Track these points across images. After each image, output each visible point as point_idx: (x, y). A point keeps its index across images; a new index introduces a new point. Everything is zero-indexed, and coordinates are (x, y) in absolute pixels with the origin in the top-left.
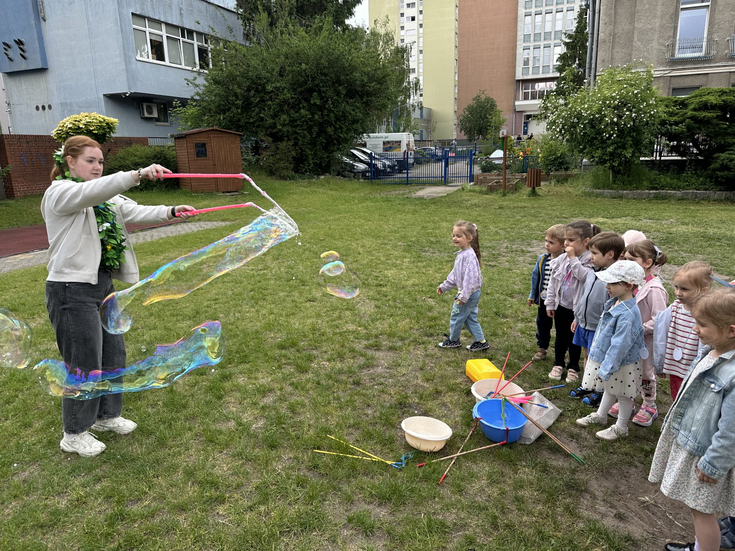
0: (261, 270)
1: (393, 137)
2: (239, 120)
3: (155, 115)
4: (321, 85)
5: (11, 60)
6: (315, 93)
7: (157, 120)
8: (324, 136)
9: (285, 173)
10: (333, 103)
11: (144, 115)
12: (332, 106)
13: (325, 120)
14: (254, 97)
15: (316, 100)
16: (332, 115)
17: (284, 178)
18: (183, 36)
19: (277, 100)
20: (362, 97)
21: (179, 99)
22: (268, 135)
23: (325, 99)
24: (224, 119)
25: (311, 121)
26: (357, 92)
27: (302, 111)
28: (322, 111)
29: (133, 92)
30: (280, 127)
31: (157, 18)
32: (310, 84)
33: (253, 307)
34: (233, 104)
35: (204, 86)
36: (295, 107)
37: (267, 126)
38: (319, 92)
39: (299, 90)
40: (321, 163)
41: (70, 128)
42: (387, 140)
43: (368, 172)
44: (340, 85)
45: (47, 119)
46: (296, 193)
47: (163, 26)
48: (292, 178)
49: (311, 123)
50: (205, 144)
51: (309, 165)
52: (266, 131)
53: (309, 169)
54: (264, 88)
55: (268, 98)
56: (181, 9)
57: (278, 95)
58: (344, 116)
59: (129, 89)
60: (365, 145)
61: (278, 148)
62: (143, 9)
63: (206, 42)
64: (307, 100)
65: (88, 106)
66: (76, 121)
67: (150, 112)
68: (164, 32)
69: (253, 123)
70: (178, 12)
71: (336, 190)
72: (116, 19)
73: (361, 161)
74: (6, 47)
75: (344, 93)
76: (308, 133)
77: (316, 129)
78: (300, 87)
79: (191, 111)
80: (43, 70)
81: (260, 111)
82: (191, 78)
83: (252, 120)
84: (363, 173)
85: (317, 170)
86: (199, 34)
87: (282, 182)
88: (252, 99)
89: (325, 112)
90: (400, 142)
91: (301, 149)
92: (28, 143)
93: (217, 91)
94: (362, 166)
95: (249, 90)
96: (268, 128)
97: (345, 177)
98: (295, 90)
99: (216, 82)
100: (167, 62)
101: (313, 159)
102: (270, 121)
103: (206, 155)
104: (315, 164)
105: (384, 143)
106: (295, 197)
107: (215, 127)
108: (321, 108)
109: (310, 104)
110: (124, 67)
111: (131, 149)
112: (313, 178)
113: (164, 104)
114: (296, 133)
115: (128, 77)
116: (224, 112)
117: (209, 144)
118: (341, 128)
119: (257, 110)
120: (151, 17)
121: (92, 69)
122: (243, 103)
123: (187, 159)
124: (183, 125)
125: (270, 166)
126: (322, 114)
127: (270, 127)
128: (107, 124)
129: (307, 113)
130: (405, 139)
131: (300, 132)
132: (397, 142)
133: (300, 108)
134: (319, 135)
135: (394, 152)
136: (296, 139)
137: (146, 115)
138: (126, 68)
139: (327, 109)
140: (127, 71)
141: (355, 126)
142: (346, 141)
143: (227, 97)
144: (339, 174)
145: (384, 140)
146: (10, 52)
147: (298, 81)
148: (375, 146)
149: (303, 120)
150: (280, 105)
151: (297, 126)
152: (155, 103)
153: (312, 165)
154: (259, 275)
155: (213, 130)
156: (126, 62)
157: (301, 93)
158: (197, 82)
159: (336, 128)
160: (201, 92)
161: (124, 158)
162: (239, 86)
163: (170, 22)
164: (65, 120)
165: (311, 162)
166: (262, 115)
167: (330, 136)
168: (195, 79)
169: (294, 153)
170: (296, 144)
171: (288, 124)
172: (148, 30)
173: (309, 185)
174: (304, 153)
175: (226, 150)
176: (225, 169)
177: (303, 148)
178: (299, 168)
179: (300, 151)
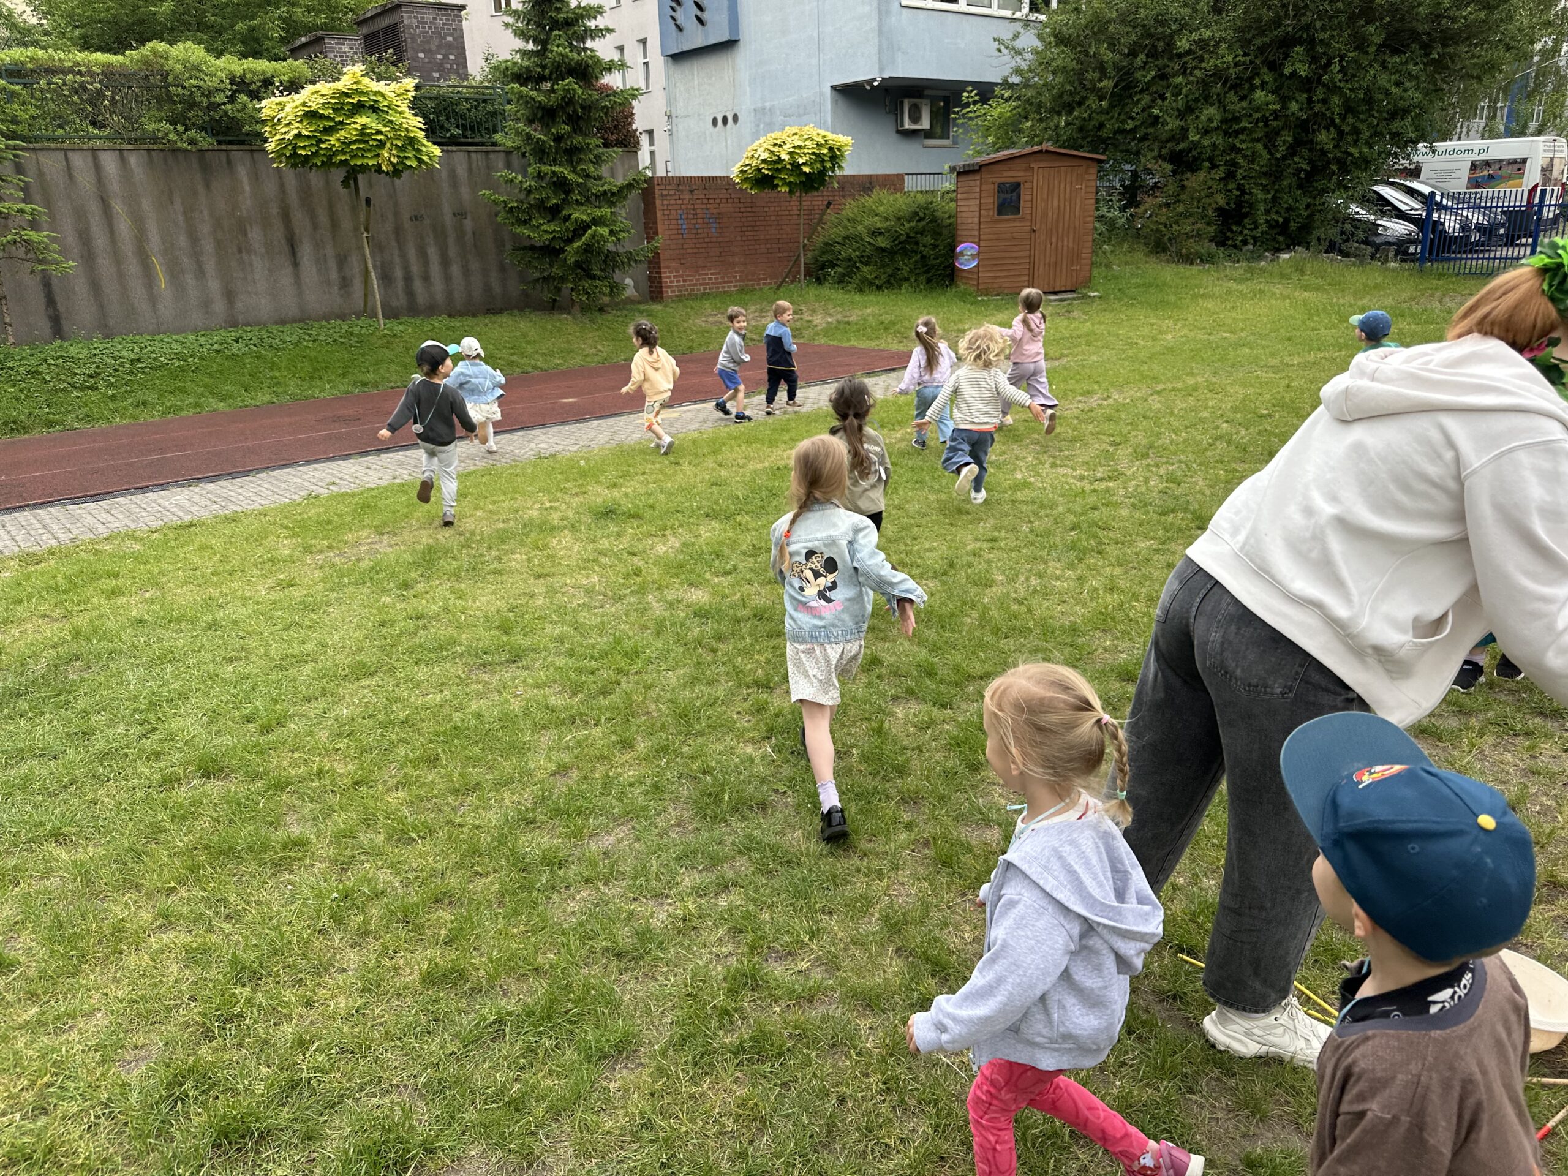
0: (1101, 480)
1: (1503, 148)
2: (1101, 126)
3: (925, 124)
4: (1318, 24)
5: (679, 28)
6: (1299, 49)
7: (928, 134)
8: (1305, 153)
9: (1192, 246)
10: (1343, 70)
11: (902, 125)
12: (1340, 76)
13: (1316, 114)
14: (1143, 68)
15: (1298, 65)
16: (1335, 99)
17: (1188, 259)
19: (1197, 73)
20: (1427, 48)
21: (975, 84)
22: (1164, 159)
23: (1324, 61)
24: (1067, 124)
25: (1276, 119)
26: (1415, 35)
27: (1259, 95)
28: (1309, 91)
29: (886, 76)
30: (1197, 138)
32: (1288, 25)
33: (1071, 566)
34: (1094, 89)
35: (1035, 51)
36: (1241, 85)
37: (1164, 136)
38: (1311, 43)
39: (1258, 42)
40: (1287, 221)
41: (764, 161)
42: (1484, 157)
43: (1415, 242)
44: (1368, 22)
45: (729, 142)
46: (1212, 297)
48: (1208, 259)
49: (1275, 124)
50: (1018, 185)
51: (1256, 227)
52: (1161, 148)
53: (1254, 238)
54: (1170, 44)
55: (1177, 67)
57: (1202, 60)
58: (1369, 101)
59: (881, 70)
60: (1415, 173)
61: (1183, 187)
64: (1274, 66)
65: (800, 113)
66: (775, 145)
67: (915, 119)
69: (1133, 131)
71: (1318, 289)
73: (1401, 215)
74: (674, 5)
75: (1378, 39)
76: (1265, 147)
77: (1287, 137)
78: (1262, 33)
79: (999, 110)
80: (729, 45)
81: (1153, 101)
82: (1006, 36)
83: (1129, 125)
84: (1401, 247)
85: (1274, 240)
87: (1182, 268)
88: (1138, 75)
89: (1319, 94)
90: (1524, 161)
91: (1240, 187)
92: (691, 192)
93: (1059, 62)
94: (1398, 228)
95: (1133, 54)
96: (1168, 141)
97: (1346, 255)
98: (1245, 43)
99: (1061, 40)
100: (961, 6)
101: (1268, 212)
102: (1173, 124)
103: (1017, 210)
104: (1272, 225)
105: (1474, 166)
106: (1210, 304)
107: (1048, 146)
108: (1307, 85)
109: (1282, 75)
110: (874, 24)
111: (868, 201)
112: (1260, 258)
113: (946, 100)
114: (1233, 148)
115: (880, 46)
116: (1069, 108)
117: (1028, 185)
118: (1356, 131)
119: (1147, 99)
121: (815, 34)
122: (1116, 86)
123: (976, 220)
124: (978, 144)
125: (1158, 230)
126: (1310, 100)
127: (1172, 138)
128: (831, 149)
129: (1271, 97)
130: (1541, 154)
131: (1244, 146)
132: (1515, 162)
133: (1253, 88)
134: (1292, 151)
135: (1501, 189)
136: (1234, 164)
137: (908, 125)
138: (880, 26)
139: (1324, 85)
140: (880, 32)
141: (1396, 125)
142: (1365, 163)
143: (1080, 74)
144: (1331, 248)
145: (1475, 157)
146: (681, 15)
147: (1259, 20)
148: (1447, 174)
149: (1257, 116)
150: (1205, 84)
151: (1237, 133)
152: (928, 97)
153: (1264, 227)
154: (1095, 491)
155: (1041, 152)
156: (880, 12)
157: (1261, 50)
158: (1019, 44)
159: (1341, 134)
160: (1024, 66)
161: (854, 220)
162: (1112, 47)
164: (757, 143)
165: (1262, 219)
166: (1155, 111)
167: (1323, 152)
168: (1016, 36)
169: (1221, 200)
170: (1230, 176)
171: (1216, 129)
173: (1249, 275)
174: (1247, 197)
175: (1062, 196)
176: (1054, 240)
177: (1247, 187)
178: (1229, 234)
179: (1238, 193)
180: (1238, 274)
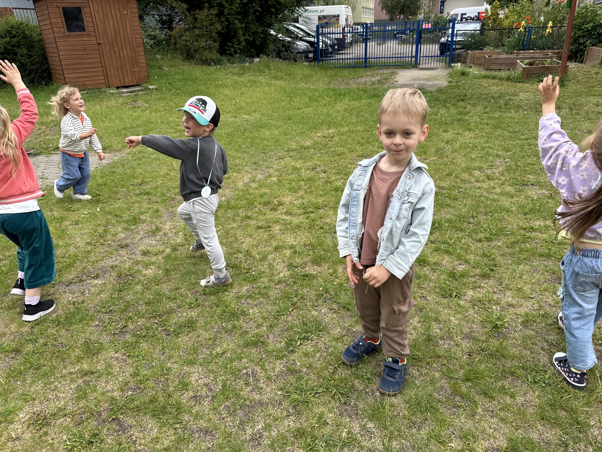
1: (329, 10)
9: (208, 55)
17: (207, 62)
40: (254, 40)
42: (323, 14)
48: (218, 62)
50: (79, 9)
51: (240, 44)
53: (239, 49)
60: (297, 21)
61: (196, 19)
71: (281, 78)
84: (306, 53)
85: (249, 51)
87: (205, 68)
90: (338, 16)
91: (227, 20)
94: (302, 45)
101: (244, 35)
103: (83, 29)
104: (247, 42)
105: (320, 18)
112: (244, 61)
117: (86, 10)
125: (186, 45)
130: (344, 13)
144: (277, 55)
145: (319, 14)
153: (244, 43)
165: (242, 39)
169: (218, 27)
170: (220, 14)
173: (243, 71)
174: (232, 26)
175: (115, 18)
176: (116, 50)
177: (231, 20)
178: (226, 48)
179: (227, 23)
180: (237, 70)
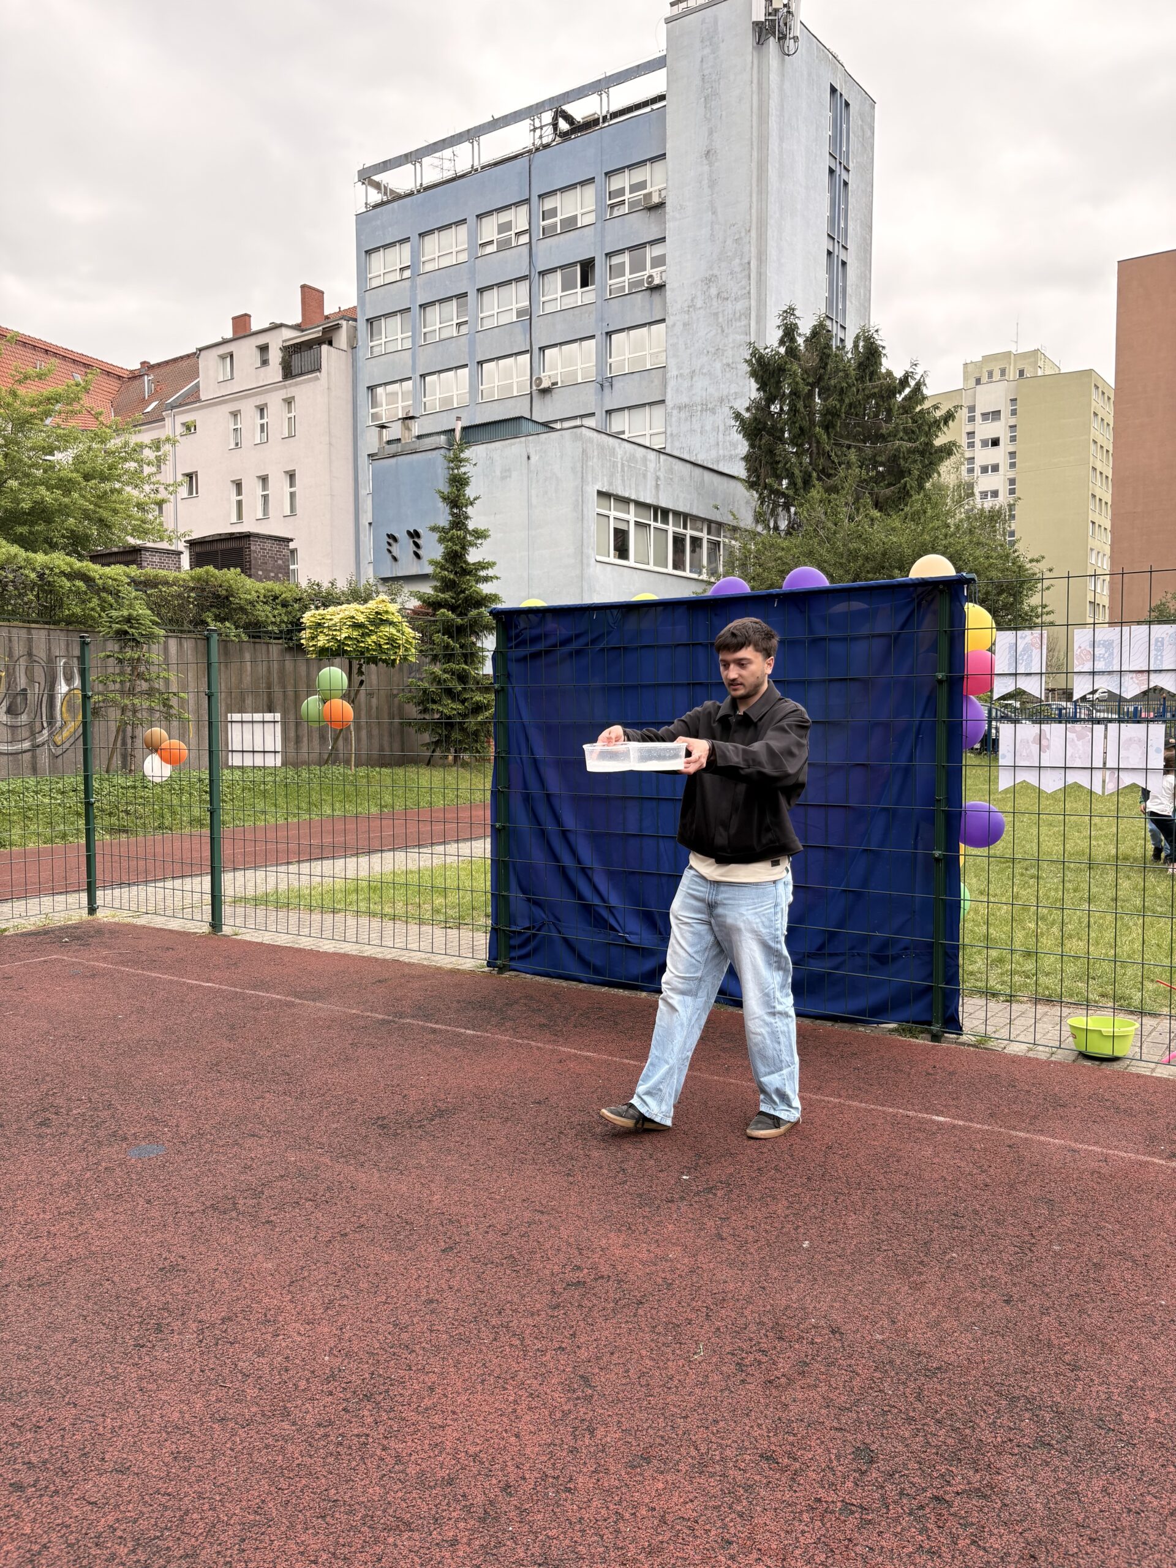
18: (656, 520)
31: (627, 495)
47: (632, 506)
56: (658, 478)
62: (611, 484)
63: (685, 527)
68: (631, 515)
70: (654, 483)
72: (577, 500)
74: (391, 541)
86: (677, 514)
100: (631, 562)
110: (579, 572)
115: (582, 587)
120: (620, 493)
121: (525, 575)
138: (583, 574)
140: (583, 578)
146: (395, 549)
156: (582, 564)
163: (642, 500)
172: (613, 513)
